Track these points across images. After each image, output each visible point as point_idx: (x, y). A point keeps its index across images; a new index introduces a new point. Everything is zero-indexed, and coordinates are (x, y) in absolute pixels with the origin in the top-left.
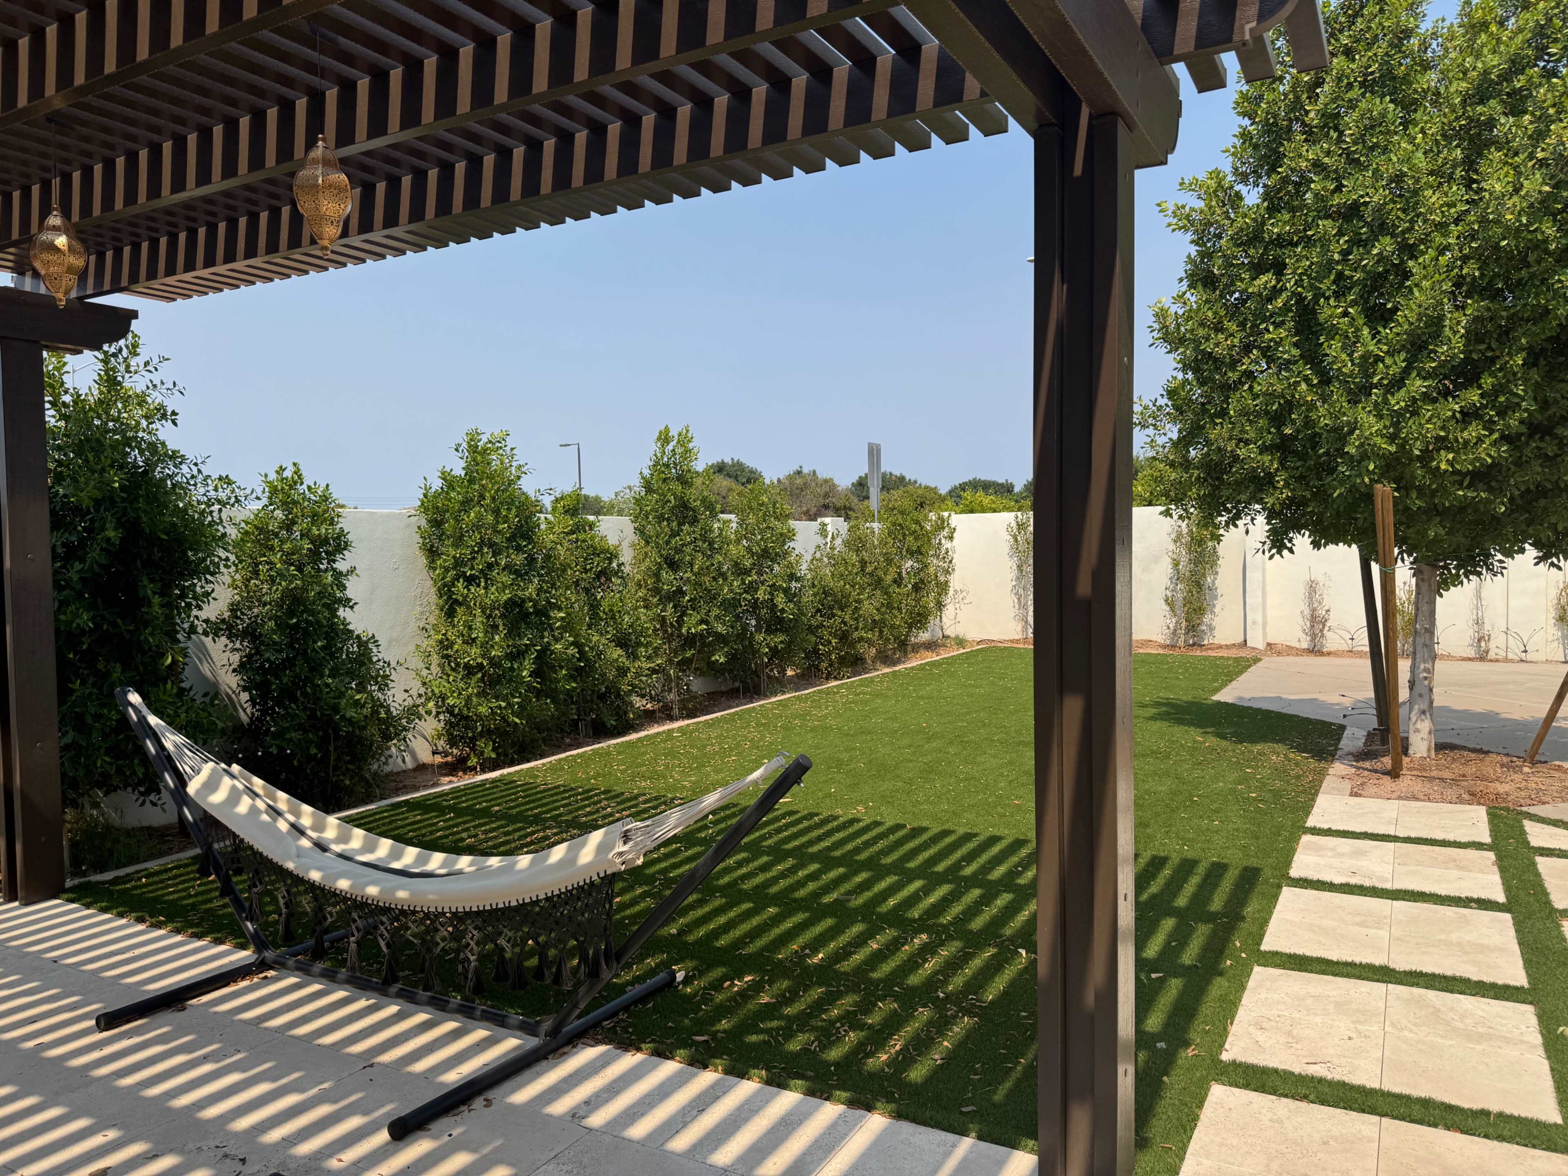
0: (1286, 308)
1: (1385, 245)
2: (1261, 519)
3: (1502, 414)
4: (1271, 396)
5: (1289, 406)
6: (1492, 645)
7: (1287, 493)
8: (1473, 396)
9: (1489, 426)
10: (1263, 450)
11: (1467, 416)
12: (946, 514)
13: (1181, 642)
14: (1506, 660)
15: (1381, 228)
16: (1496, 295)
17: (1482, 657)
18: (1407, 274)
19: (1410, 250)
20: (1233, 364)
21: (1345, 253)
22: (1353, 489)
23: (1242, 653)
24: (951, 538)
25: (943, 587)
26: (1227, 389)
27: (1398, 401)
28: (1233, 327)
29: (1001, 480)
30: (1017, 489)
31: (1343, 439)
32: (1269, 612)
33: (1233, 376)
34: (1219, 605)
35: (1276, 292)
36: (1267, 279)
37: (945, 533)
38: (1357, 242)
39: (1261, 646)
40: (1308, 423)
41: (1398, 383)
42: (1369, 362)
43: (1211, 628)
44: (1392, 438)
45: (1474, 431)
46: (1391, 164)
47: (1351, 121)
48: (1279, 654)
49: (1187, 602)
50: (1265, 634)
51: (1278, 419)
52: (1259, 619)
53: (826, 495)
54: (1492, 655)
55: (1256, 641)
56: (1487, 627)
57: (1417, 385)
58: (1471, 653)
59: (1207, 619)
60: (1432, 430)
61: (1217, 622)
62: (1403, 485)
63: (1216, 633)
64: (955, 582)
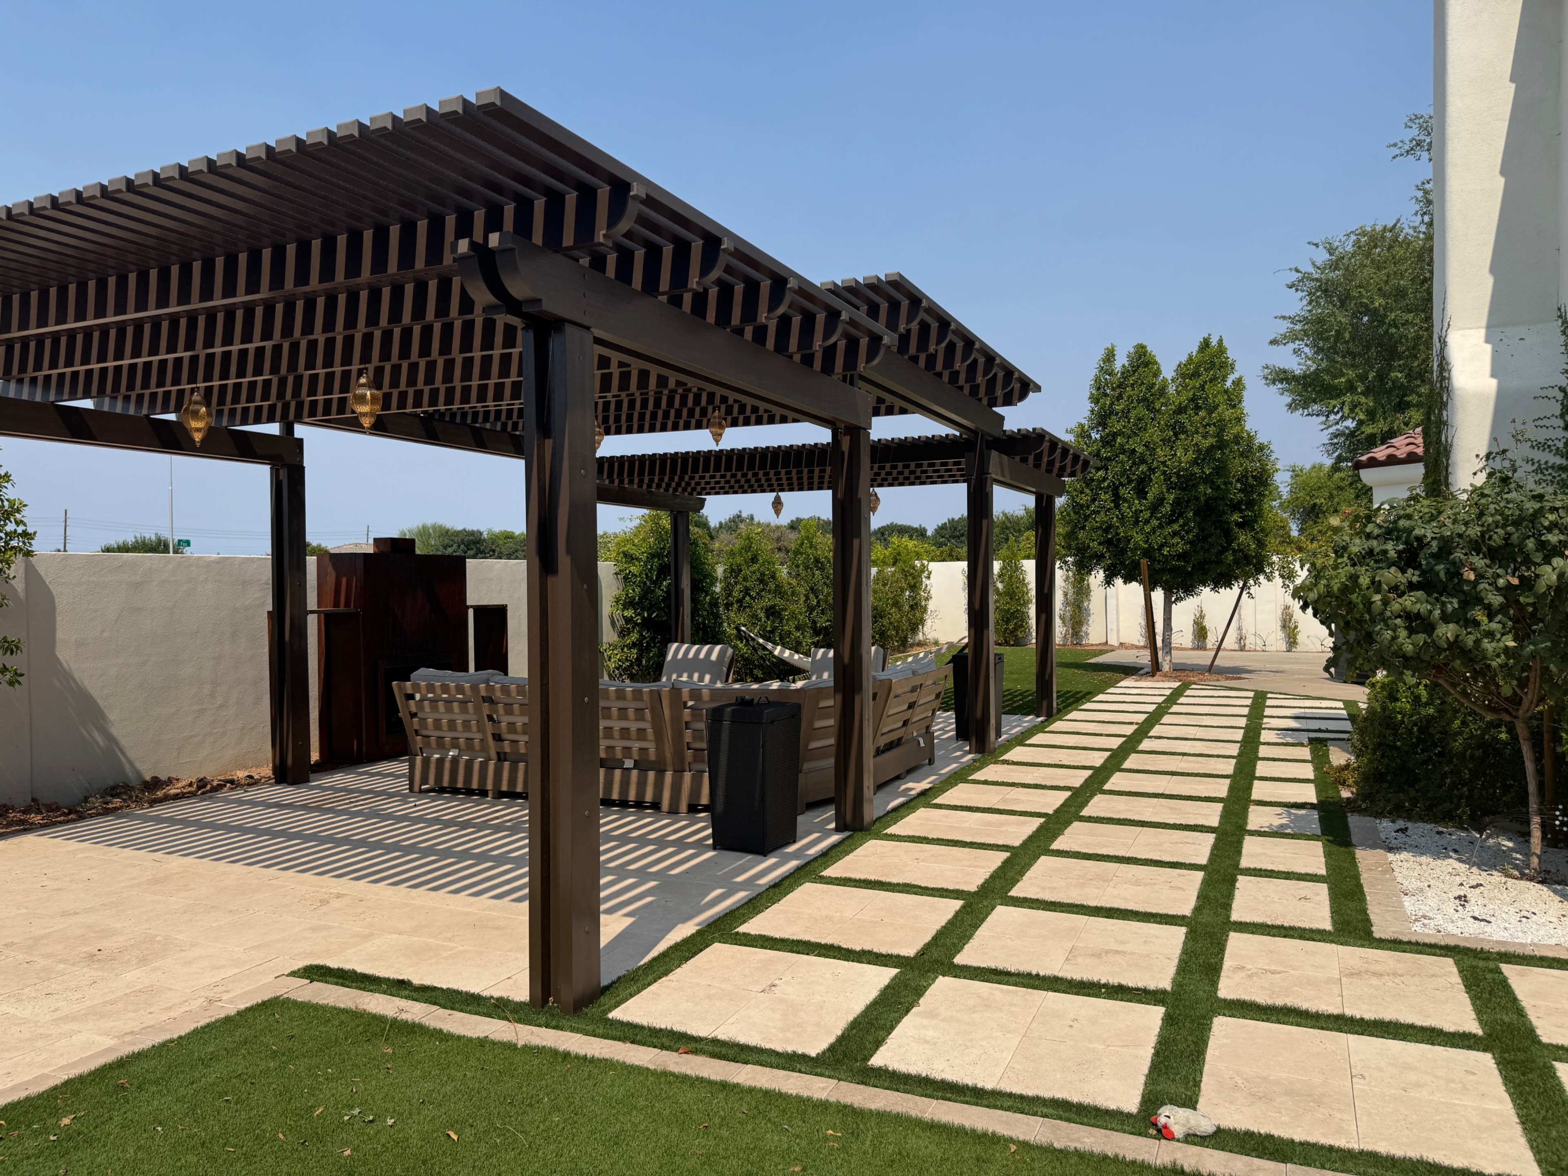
0: (1109, 486)
1: (1143, 468)
2: (1101, 572)
3: (1187, 533)
4: (1103, 522)
5: (1110, 527)
6: (1247, 642)
7: (1109, 562)
8: (1176, 527)
9: (1182, 538)
10: (1100, 544)
11: (1175, 534)
12: (926, 562)
13: (1069, 643)
14: (1255, 650)
15: (1143, 461)
16: (1184, 489)
17: (1242, 649)
18: (1151, 480)
19: (1152, 470)
20: (1088, 507)
21: (1131, 467)
22: (1133, 561)
23: (1104, 648)
24: (928, 578)
25: (925, 609)
26: (1086, 518)
27: (1147, 529)
28: (1088, 491)
29: (916, 525)
30: (929, 533)
31: (1129, 541)
32: (1121, 624)
33: (1088, 512)
34: (1091, 619)
35: (1105, 479)
36: (1101, 473)
37: (926, 574)
38: (1134, 463)
39: (1116, 644)
40: (1117, 534)
41: (1147, 522)
42: (1137, 513)
43: (1087, 634)
44: (1146, 542)
45: (1176, 540)
46: (1146, 437)
47: (1133, 414)
48: (1126, 648)
49: (1072, 617)
50: (1118, 638)
51: (1107, 531)
52: (1115, 628)
53: (779, 539)
54: (1247, 648)
55: (1113, 641)
56: (1244, 631)
57: (1155, 523)
58: (1236, 647)
59: (1084, 629)
60: (1160, 540)
61: (1090, 630)
62: (1152, 559)
63: (1090, 637)
64: (931, 605)
